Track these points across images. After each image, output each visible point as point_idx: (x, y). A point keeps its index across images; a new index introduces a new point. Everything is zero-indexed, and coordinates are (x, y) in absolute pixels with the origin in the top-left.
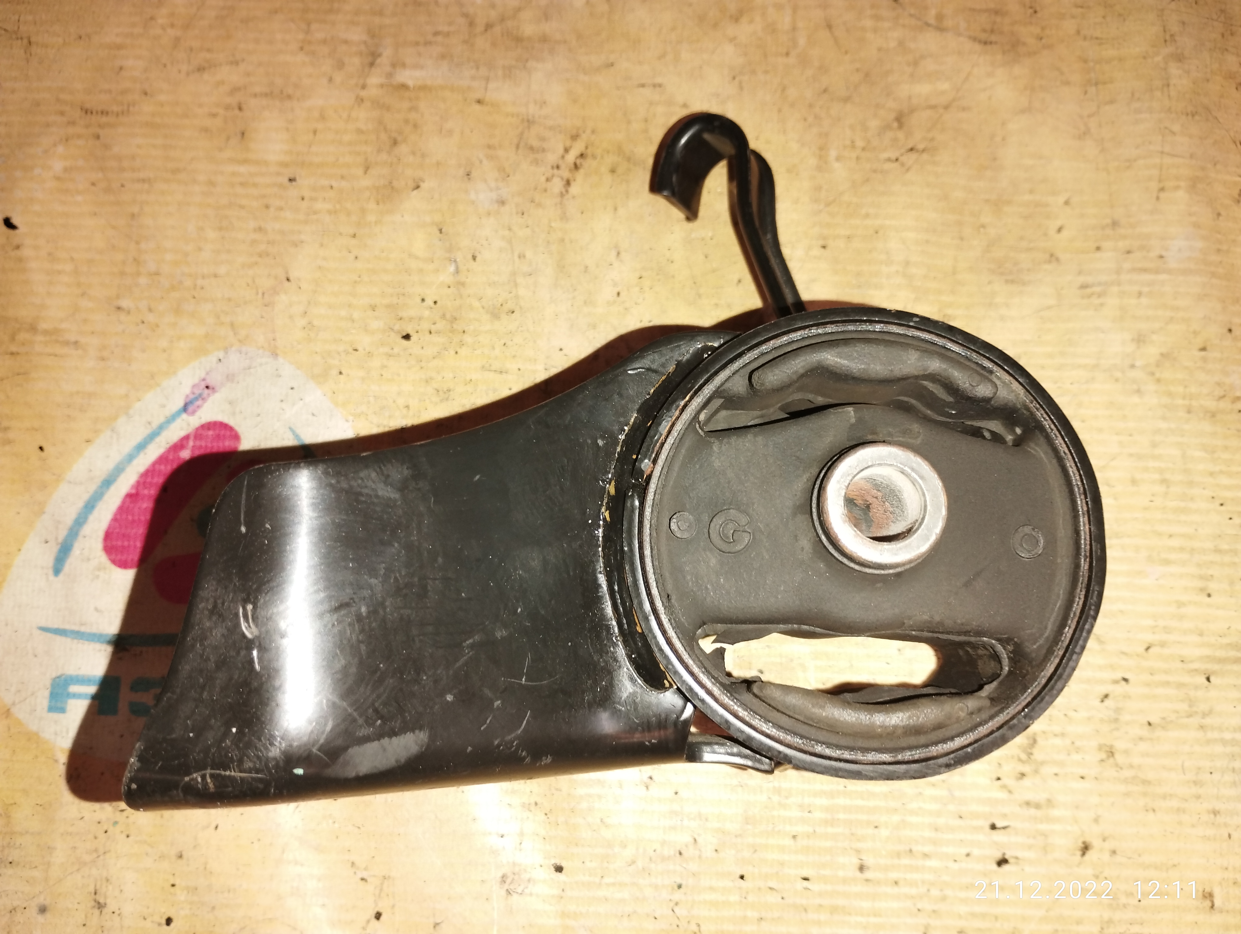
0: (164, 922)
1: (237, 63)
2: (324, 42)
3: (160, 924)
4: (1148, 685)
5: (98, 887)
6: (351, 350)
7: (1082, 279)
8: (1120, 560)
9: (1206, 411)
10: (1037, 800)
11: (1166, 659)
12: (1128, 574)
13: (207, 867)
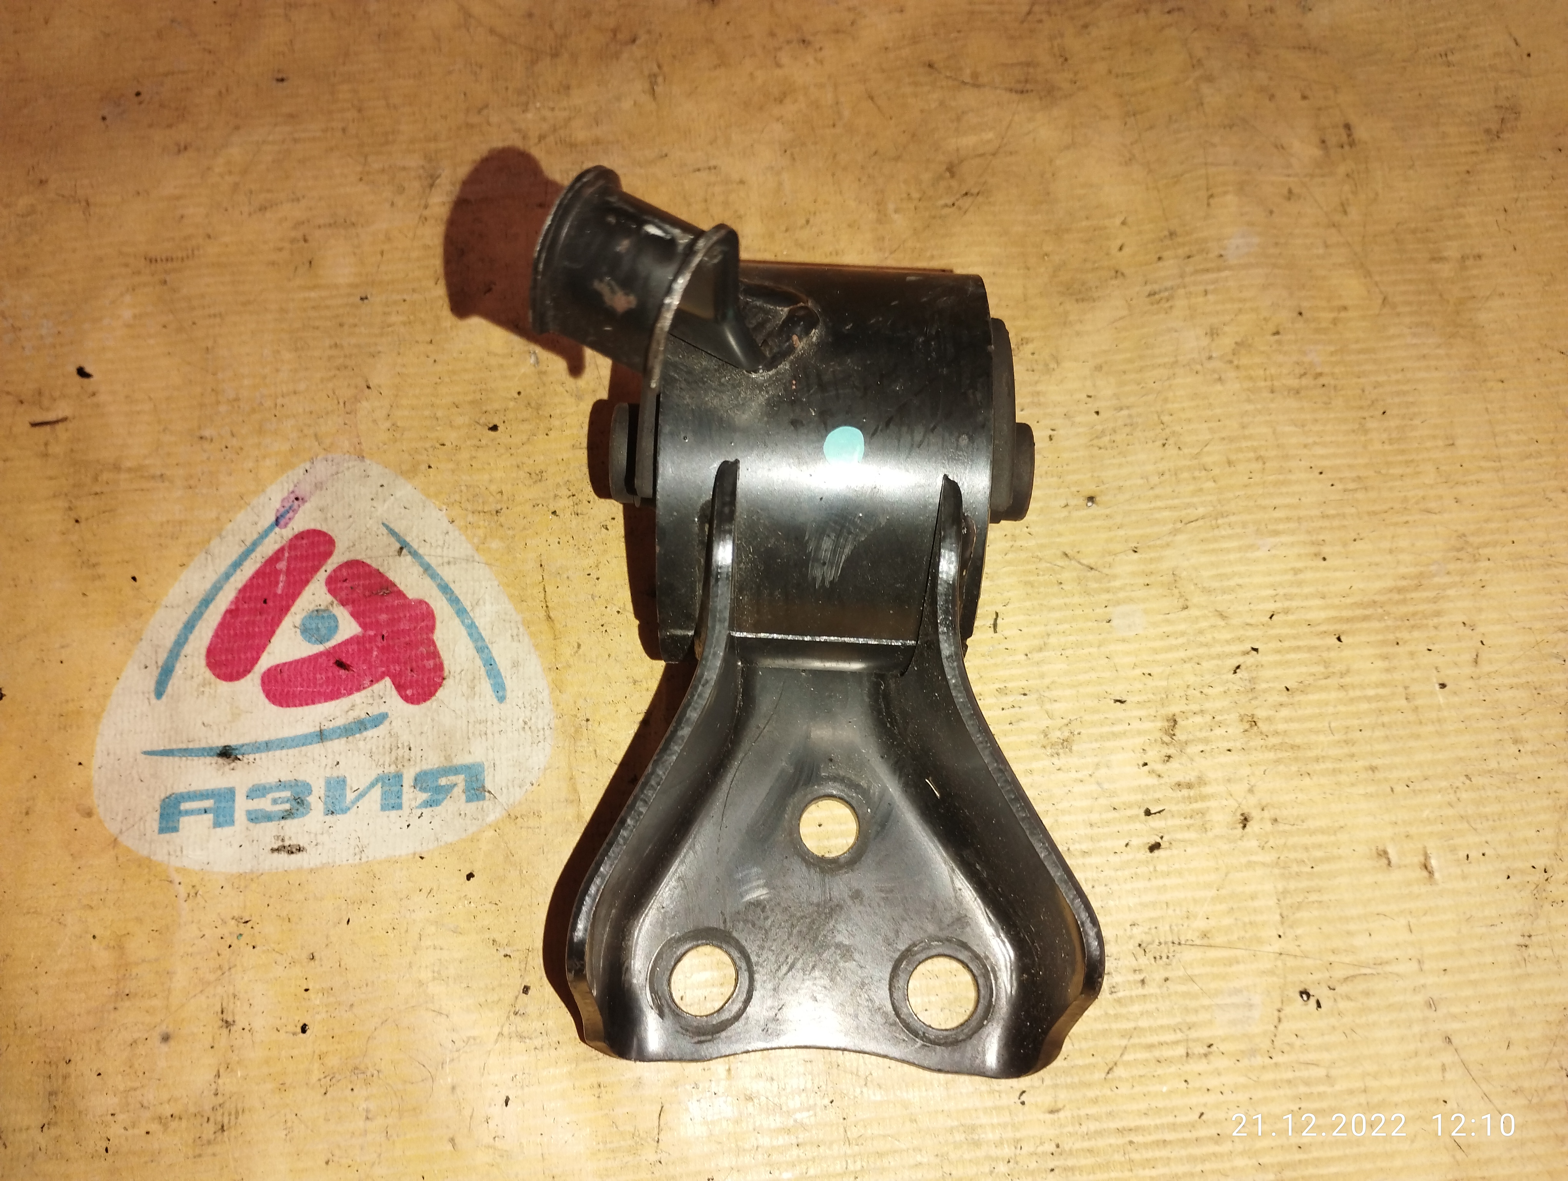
0: (299, 1030)
1: (298, 200)
2: (383, 171)
3: (294, 1034)
4: (1278, 652)
5: (224, 1005)
6: (438, 445)
7: (1149, 288)
8: (1230, 537)
9: (1290, 389)
10: (1187, 780)
11: (1293, 624)
12: (1240, 549)
13: (342, 964)
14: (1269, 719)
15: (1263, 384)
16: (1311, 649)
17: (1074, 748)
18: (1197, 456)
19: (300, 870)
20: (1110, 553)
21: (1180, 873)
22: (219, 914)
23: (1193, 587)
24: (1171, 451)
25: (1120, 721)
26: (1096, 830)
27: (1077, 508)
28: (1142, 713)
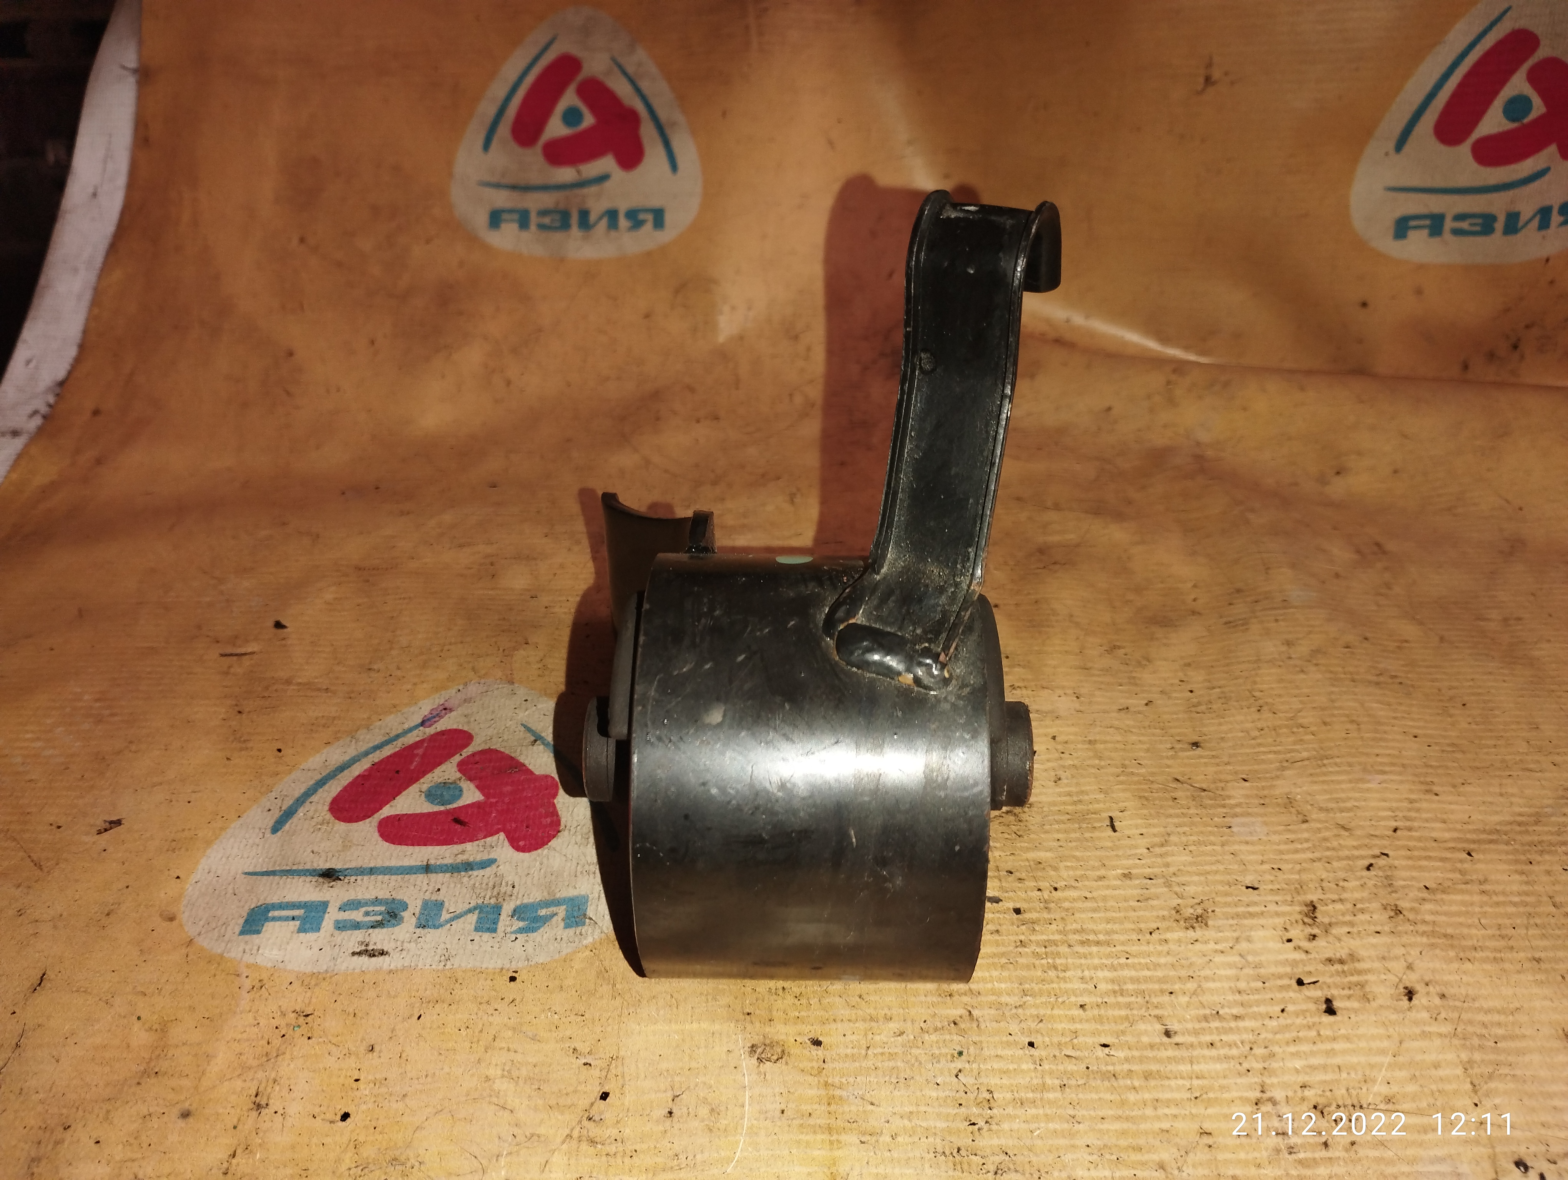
0: (339, 1117)
3: (333, 1122)
4: (1409, 858)
5: (261, 1089)
8: (1338, 773)
9: (1370, 682)
10: (1338, 956)
11: (1419, 839)
12: (1350, 781)
13: (404, 1055)
14: (1412, 909)
15: (1343, 676)
16: (1442, 860)
17: (1210, 923)
18: (1291, 719)
19: (378, 971)
20: (1221, 781)
21: (1347, 1038)
22: (280, 1007)
23: (1309, 807)
24: (1266, 714)
25: (1255, 904)
26: (1245, 997)
27: (1182, 750)
28: (1277, 898)
